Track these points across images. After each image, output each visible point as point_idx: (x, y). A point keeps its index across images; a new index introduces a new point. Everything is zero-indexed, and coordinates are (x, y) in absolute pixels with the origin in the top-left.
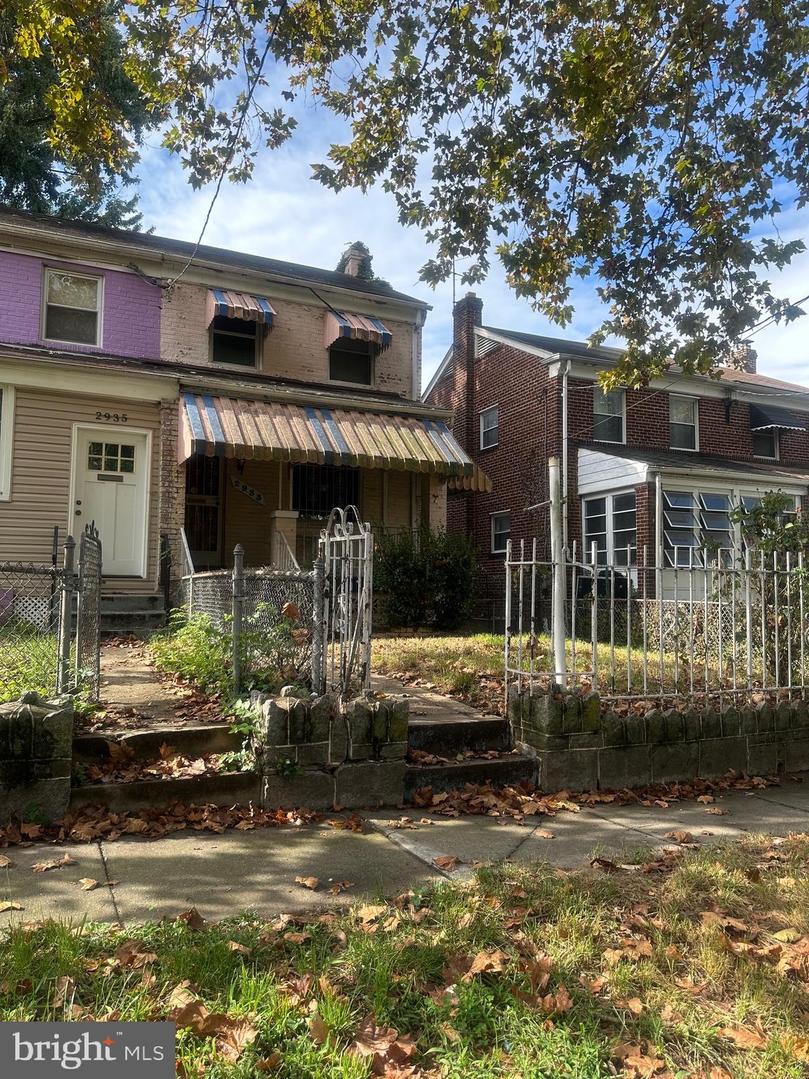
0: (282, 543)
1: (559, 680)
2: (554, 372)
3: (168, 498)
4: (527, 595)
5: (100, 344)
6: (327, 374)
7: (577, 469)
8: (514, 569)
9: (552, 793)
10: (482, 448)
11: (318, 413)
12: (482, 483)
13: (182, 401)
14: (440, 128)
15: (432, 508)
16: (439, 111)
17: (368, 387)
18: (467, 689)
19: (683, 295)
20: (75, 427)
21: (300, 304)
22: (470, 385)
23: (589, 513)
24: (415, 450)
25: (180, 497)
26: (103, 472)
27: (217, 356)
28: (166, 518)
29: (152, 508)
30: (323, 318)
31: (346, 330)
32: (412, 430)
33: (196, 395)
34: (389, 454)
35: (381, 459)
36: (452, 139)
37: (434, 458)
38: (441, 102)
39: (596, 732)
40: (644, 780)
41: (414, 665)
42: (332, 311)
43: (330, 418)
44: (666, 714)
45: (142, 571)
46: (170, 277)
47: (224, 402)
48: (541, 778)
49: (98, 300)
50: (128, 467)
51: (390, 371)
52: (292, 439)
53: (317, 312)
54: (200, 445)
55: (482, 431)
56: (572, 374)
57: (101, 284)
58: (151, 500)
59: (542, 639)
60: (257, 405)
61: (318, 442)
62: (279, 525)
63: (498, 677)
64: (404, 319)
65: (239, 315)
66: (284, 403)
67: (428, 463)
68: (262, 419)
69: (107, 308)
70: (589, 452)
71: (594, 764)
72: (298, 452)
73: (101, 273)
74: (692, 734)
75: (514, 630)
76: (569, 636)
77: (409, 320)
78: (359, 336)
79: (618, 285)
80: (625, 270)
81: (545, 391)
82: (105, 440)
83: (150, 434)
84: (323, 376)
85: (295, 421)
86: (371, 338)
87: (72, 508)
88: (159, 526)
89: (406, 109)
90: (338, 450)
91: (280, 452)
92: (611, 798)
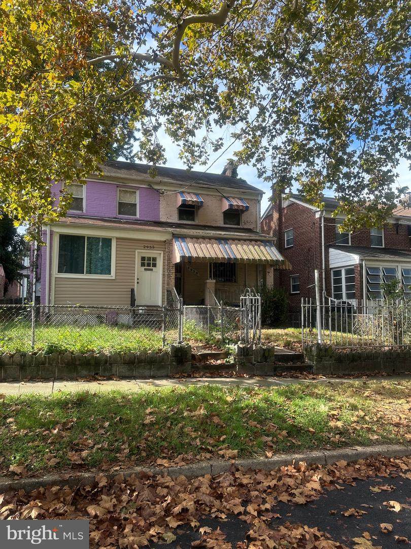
0: (210, 292)
1: (319, 342)
2: (317, 215)
3: (169, 276)
4: (309, 316)
5: (138, 216)
6: (223, 223)
7: (329, 257)
8: (304, 307)
9: (318, 374)
10: (286, 247)
11: (223, 242)
12: (289, 266)
13: (174, 240)
14: (274, 143)
15: (268, 277)
16: (273, 137)
17: (239, 227)
18: (289, 345)
19: (367, 200)
20: (137, 251)
21: (212, 195)
22: (280, 219)
23: (334, 276)
24: (261, 255)
25: (173, 276)
26: (146, 267)
27: (180, 218)
28: (168, 284)
29: (163, 280)
30: (221, 200)
31: (231, 205)
32: (259, 247)
33: (179, 237)
34: (251, 257)
35: (248, 259)
36: (279, 146)
37: (269, 258)
38: (274, 134)
39: (331, 357)
40: (347, 373)
41: (268, 339)
42: (225, 197)
43: (227, 244)
44: (354, 352)
45: (160, 304)
46: (163, 188)
47: (188, 239)
48: (314, 370)
49: (137, 199)
50: (155, 265)
51: (248, 220)
52: (214, 253)
53: (218, 198)
54: (183, 257)
55: (286, 239)
56: (326, 216)
57: (138, 193)
58: (163, 277)
59: (314, 330)
60: (200, 240)
61: (225, 254)
62: (208, 286)
63: (299, 342)
64: (254, 198)
65: (190, 203)
66: (210, 238)
67: (266, 260)
68: (203, 245)
69: (140, 202)
70: (334, 250)
71: (331, 367)
72: (218, 258)
73: (138, 188)
74: (362, 359)
75: (305, 327)
76: (322, 329)
77: (256, 198)
78: (236, 208)
79: (342, 195)
80: (345, 190)
81: (314, 223)
82: (146, 256)
83: (162, 252)
84: (221, 223)
85: (215, 245)
86: (241, 208)
87: (136, 281)
88: (166, 287)
89: (261, 136)
90: (232, 257)
91: (211, 258)
92: (335, 376)
